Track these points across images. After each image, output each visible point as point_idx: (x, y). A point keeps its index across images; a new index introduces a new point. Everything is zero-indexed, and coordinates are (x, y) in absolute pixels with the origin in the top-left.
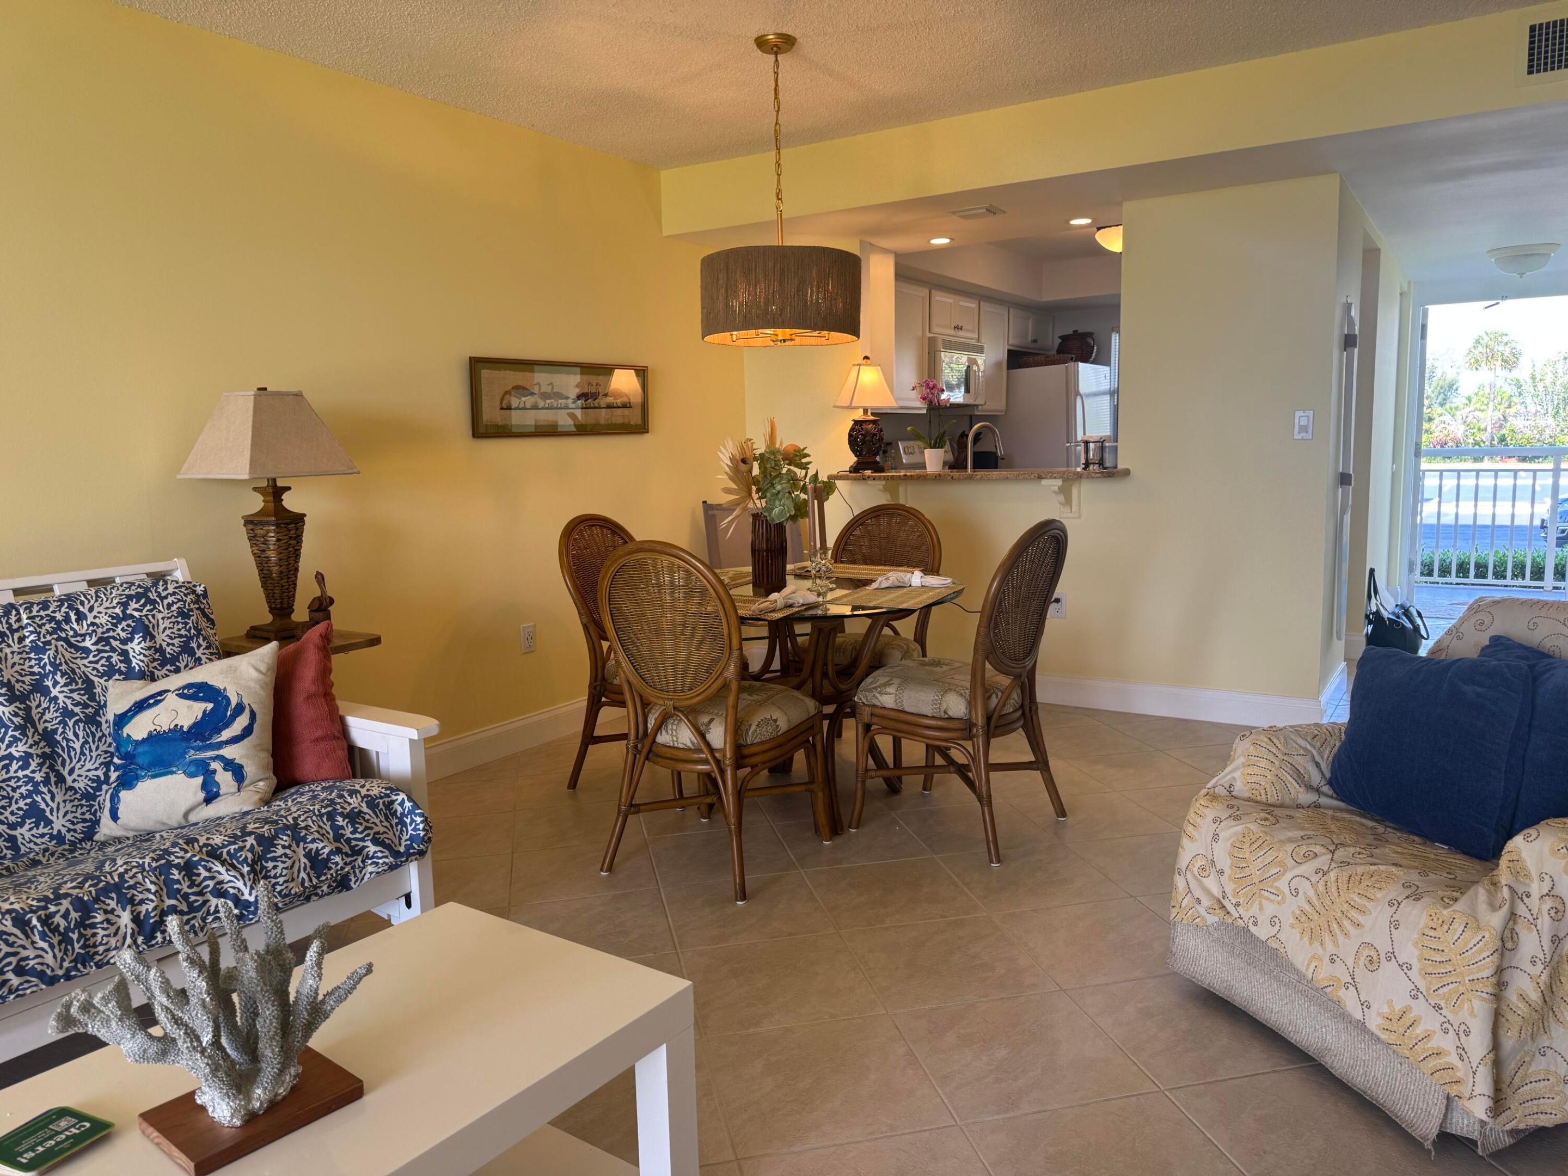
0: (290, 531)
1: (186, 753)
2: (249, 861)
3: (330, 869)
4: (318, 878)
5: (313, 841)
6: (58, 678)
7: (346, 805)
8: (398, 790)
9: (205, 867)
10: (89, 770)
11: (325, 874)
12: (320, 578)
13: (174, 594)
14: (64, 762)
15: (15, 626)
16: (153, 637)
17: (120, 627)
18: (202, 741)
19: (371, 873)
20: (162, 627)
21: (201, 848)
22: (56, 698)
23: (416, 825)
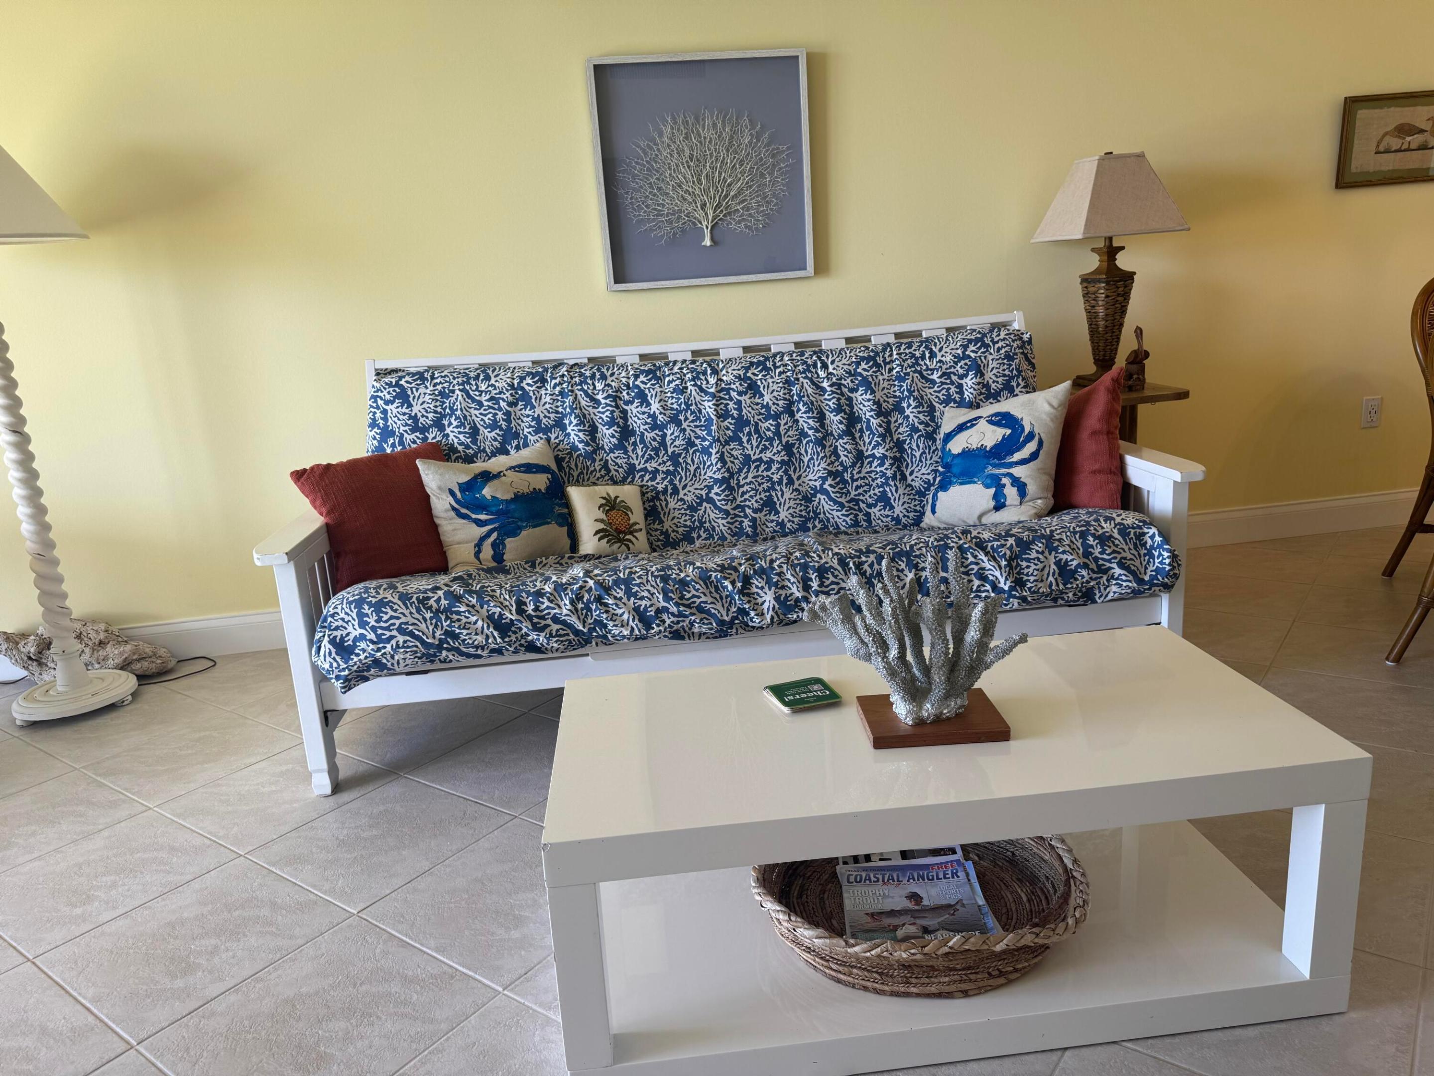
0: (1118, 288)
1: (986, 468)
2: (1007, 557)
3: (1076, 579)
4: (1064, 584)
5: (1064, 552)
6: (911, 401)
7: (1099, 528)
8: (1151, 524)
9: (972, 554)
10: (923, 474)
11: (1071, 583)
12: (1139, 332)
13: (1004, 339)
14: (907, 465)
15: (888, 360)
16: (982, 375)
17: (959, 365)
18: (999, 460)
19: (1115, 593)
20: (990, 367)
21: (972, 538)
22: (908, 417)
23: (1162, 559)
